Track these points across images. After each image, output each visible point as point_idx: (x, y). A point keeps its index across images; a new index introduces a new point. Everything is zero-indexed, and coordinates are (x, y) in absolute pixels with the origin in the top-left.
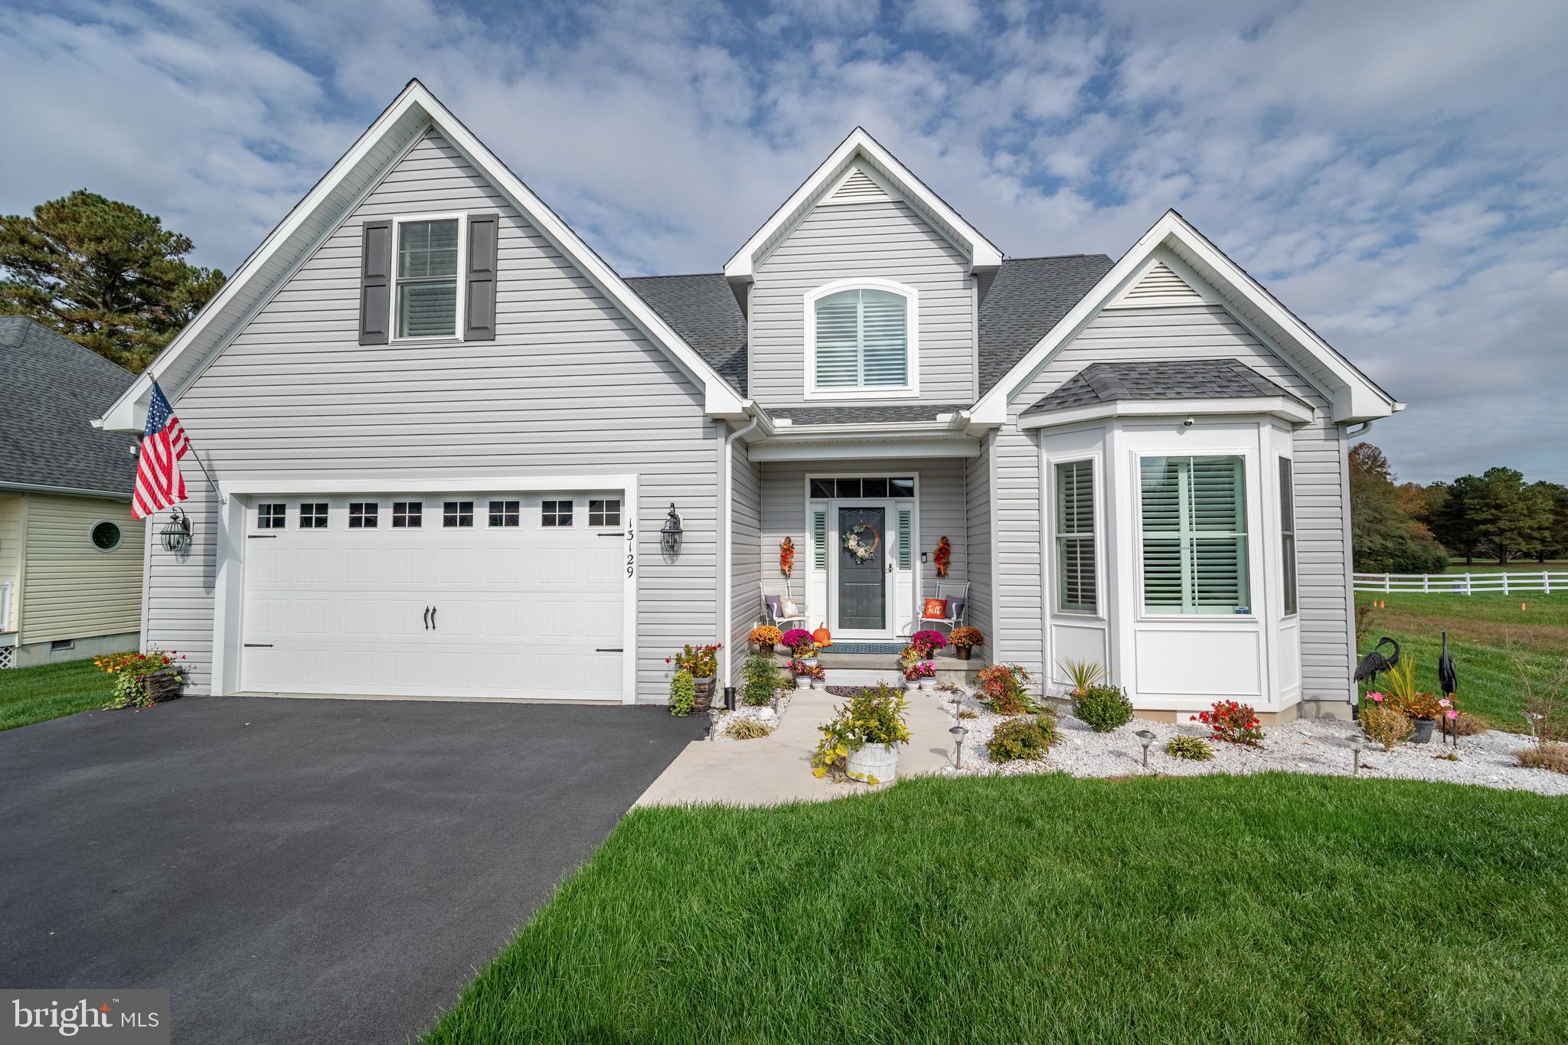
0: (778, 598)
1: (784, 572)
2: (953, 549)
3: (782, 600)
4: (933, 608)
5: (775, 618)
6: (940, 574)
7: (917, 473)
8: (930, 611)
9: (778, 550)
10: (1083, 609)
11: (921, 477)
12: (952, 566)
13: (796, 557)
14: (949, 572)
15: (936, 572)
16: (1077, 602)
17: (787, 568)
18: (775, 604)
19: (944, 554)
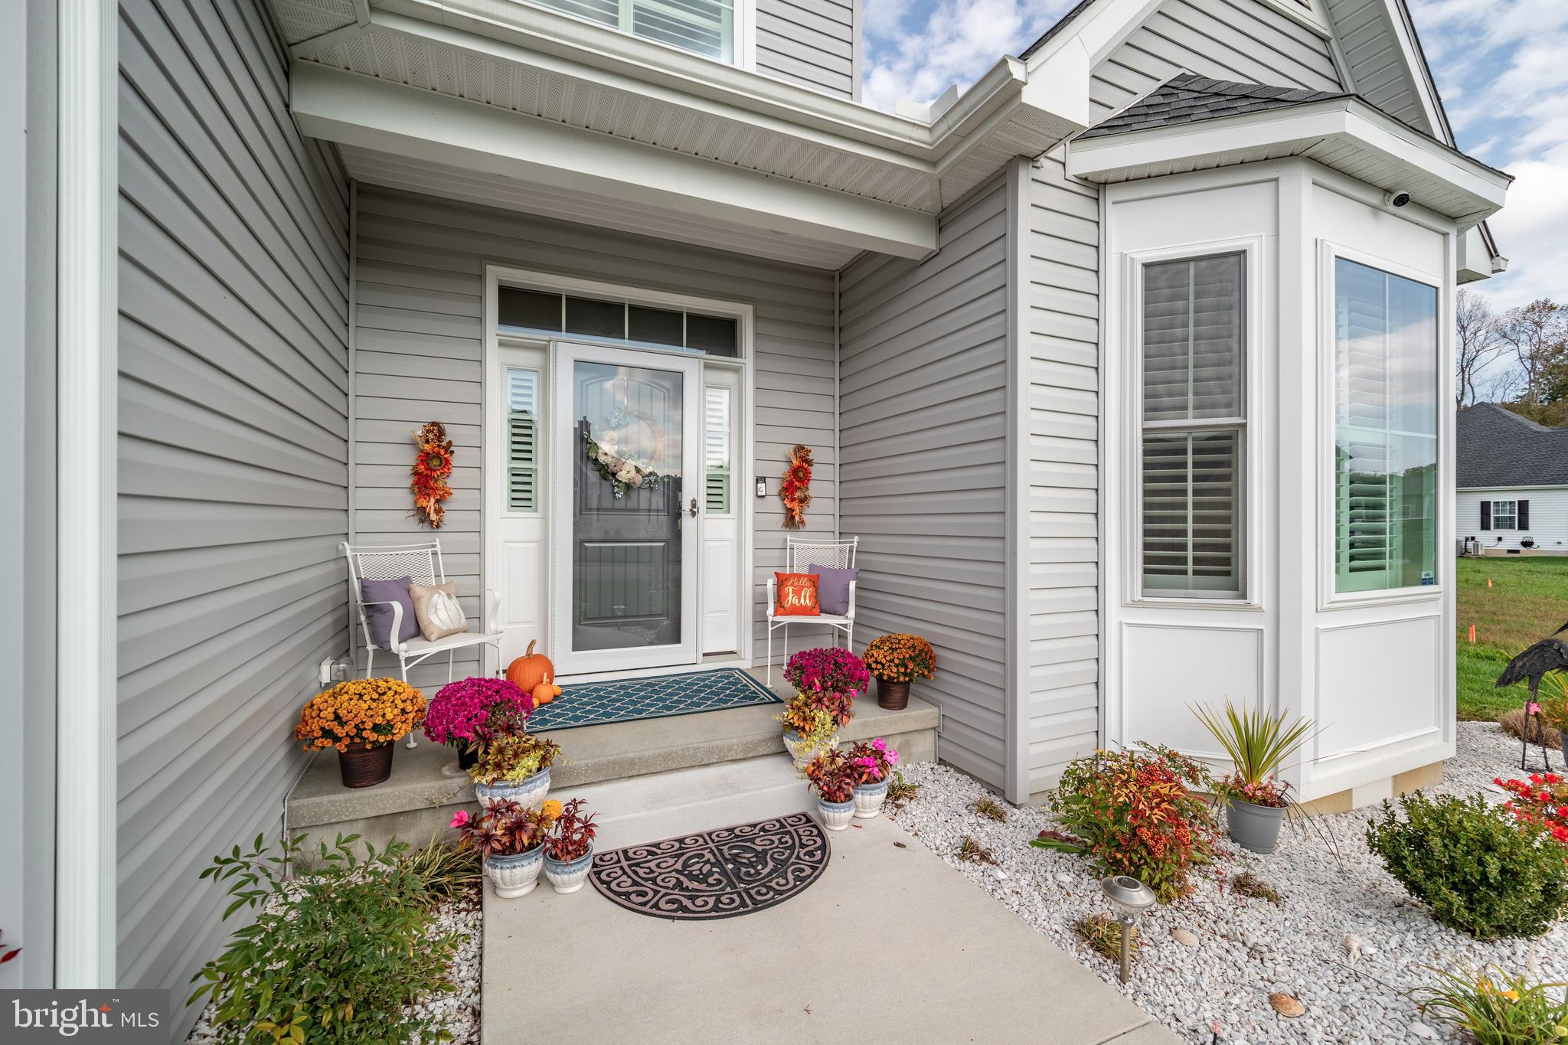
0: (403, 587)
1: (422, 514)
2: (815, 471)
3: (417, 590)
4: (797, 593)
5: (395, 645)
6: (791, 521)
7: (750, 308)
8: (791, 599)
9: (410, 458)
10: (1195, 588)
11: (757, 318)
12: (814, 505)
13: (457, 479)
14: (806, 518)
15: (781, 519)
16: (1185, 572)
17: (431, 504)
18: (398, 608)
19: (801, 481)
